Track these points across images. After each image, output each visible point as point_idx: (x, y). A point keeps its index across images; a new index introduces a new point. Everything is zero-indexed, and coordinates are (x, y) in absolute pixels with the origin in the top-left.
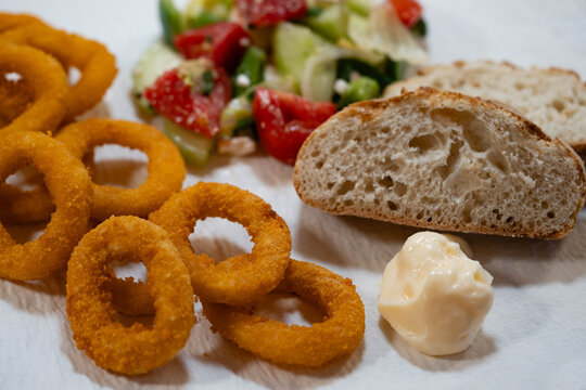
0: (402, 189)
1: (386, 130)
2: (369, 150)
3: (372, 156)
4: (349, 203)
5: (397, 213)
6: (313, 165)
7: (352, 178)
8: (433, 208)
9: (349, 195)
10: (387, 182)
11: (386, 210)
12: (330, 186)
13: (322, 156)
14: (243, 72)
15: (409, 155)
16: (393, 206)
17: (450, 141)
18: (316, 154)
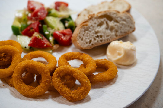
0: (101, 36)
1: (91, 26)
2: (90, 31)
3: (92, 32)
4: (92, 44)
5: (103, 42)
6: (81, 40)
7: (90, 39)
8: (109, 37)
9: (92, 43)
10: (98, 36)
11: (100, 42)
12: (87, 43)
13: (81, 38)
14: (45, 31)
15: (99, 28)
16: (101, 41)
17: (105, 22)
18: (80, 38)
